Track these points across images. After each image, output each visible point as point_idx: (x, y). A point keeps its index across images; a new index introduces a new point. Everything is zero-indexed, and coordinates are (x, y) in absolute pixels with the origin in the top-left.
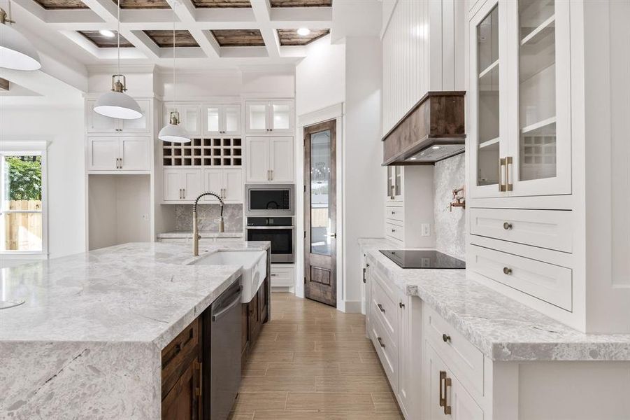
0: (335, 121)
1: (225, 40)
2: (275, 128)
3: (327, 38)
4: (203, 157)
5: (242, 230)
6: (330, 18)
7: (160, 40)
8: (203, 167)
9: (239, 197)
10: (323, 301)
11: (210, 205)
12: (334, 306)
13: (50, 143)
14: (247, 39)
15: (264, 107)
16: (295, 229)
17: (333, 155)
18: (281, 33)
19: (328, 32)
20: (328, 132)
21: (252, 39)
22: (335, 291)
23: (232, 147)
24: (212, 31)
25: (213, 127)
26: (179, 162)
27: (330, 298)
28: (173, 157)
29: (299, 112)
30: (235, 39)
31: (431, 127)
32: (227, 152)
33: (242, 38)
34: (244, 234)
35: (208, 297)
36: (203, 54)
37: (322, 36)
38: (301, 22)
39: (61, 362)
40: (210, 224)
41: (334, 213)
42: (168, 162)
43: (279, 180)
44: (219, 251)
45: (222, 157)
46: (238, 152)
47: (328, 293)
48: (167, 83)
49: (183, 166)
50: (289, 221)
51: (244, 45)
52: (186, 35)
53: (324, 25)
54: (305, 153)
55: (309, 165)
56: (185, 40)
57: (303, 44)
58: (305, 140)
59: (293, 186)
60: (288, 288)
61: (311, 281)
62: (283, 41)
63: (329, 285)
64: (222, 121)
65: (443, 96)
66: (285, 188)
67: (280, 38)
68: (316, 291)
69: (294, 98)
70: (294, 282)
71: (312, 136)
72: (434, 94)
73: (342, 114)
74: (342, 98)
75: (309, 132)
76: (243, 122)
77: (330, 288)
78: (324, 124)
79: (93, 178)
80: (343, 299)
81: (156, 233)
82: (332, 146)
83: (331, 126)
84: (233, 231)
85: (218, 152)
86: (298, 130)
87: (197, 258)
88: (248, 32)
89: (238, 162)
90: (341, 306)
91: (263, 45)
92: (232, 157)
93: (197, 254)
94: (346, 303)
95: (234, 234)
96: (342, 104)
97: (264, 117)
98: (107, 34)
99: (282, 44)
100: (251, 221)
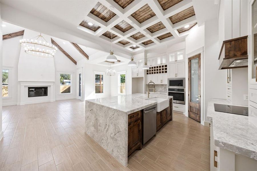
0: (200, 54)
1: (161, 38)
2: (178, 60)
3: (197, 25)
4: (156, 71)
5: (167, 92)
6: (195, 19)
7: (145, 44)
8: (156, 74)
9: (166, 82)
10: (195, 119)
11: (158, 85)
12: (200, 122)
13: (126, 71)
14: (168, 35)
15: (174, 54)
16: (185, 93)
17: (200, 66)
18: (178, 30)
19: (197, 23)
20: (198, 58)
21: (169, 35)
22: (200, 117)
24: (157, 37)
25: (159, 63)
26: (150, 73)
27: (198, 119)
28: (149, 72)
29: (187, 53)
30: (164, 37)
31: (225, 55)
32: (163, 69)
33: (166, 36)
34: (167, 93)
35: (142, 107)
36: (156, 44)
37: (195, 25)
38: (185, 24)
39: (115, 112)
41: (200, 88)
42: (148, 74)
43: (179, 77)
44: (156, 97)
45: (161, 71)
46: (166, 69)
47: (197, 117)
48: (148, 53)
49: (151, 74)
50: (183, 90)
51: (167, 37)
52: (150, 41)
53: (194, 22)
54: (189, 67)
55: (190, 71)
56: (150, 42)
57: (188, 30)
58: (188, 63)
59: (185, 78)
60: (183, 112)
61: (191, 111)
62: (180, 32)
63: (198, 114)
64: (161, 61)
65: (233, 41)
66: (182, 79)
67: (178, 31)
68: (193, 115)
69: (185, 49)
70: (185, 111)
71: (192, 61)
72: (227, 41)
73: (203, 51)
74: (204, 45)
75: (190, 60)
76: (168, 59)
77: (198, 115)
78: (196, 56)
79: (133, 78)
80: (203, 120)
81: (145, 92)
82: (199, 63)
83: (199, 56)
85: (160, 70)
86: (186, 59)
87: (148, 98)
88: (168, 34)
89: (166, 72)
90: (202, 123)
91: (172, 35)
92: (164, 71)
93: (149, 97)
94: (204, 122)
95: (164, 93)
96: (203, 47)
97: (174, 57)
98: (134, 46)
99: (180, 33)
100: (169, 89)
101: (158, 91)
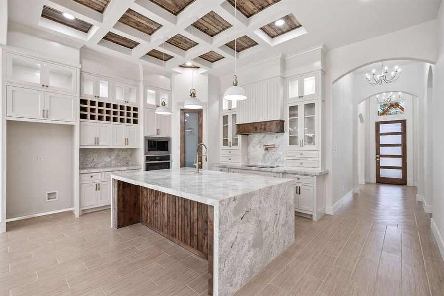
0: (201, 110)
4: (112, 116)
8: (112, 123)
16: (172, 162)
19: (198, 68)
20: (197, 114)
23: (132, 112)
26: (92, 117)
28: (89, 113)
32: (129, 115)
34: (143, 166)
40: (101, 162)
42: (84, 117)
43: (163, 135)
45: (125, 117)
46: (136, 116)
49: (96, 121)
50: (168, 158)
54: (181, 122)
59: (170, 138)
69: (171, 91)
71: (186, 114)
73: (206, 108)
75: (183, 112)
78: (195, 110)
81: (80, 170)
82: (200, 121)
83: (199, 112)
84: (118, 166)
85: (122, 114)
89: (135, 122)
92: (132, 118)
96: (206, 103)
99: (180, 66)
100: (148, 158)
101: (99, 166)
